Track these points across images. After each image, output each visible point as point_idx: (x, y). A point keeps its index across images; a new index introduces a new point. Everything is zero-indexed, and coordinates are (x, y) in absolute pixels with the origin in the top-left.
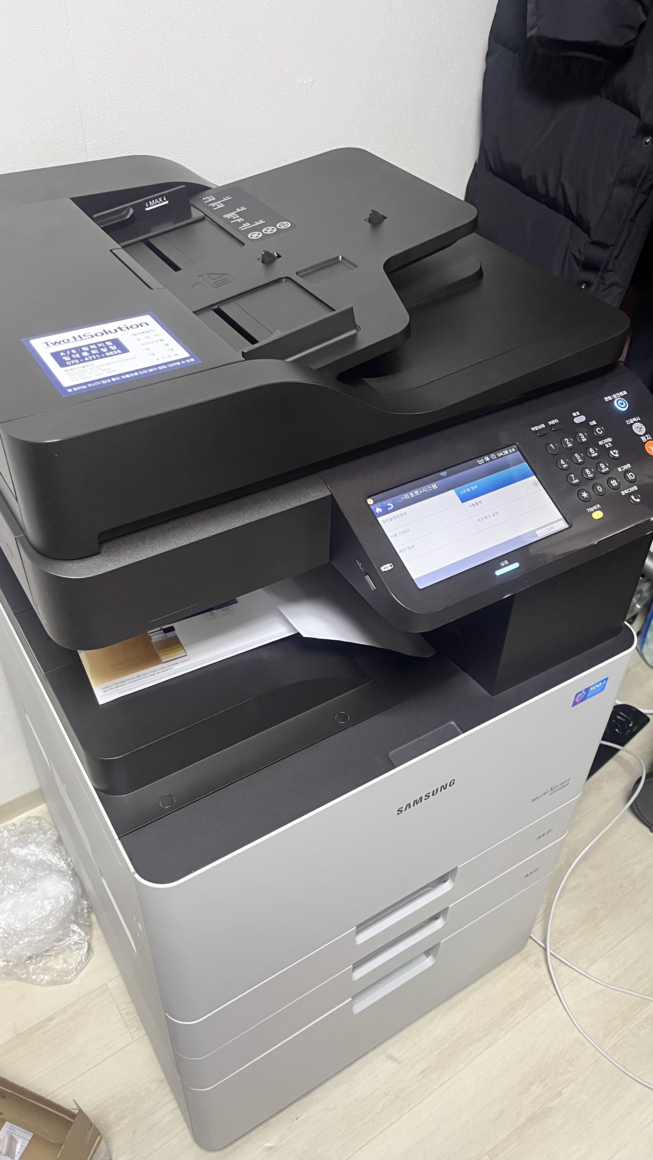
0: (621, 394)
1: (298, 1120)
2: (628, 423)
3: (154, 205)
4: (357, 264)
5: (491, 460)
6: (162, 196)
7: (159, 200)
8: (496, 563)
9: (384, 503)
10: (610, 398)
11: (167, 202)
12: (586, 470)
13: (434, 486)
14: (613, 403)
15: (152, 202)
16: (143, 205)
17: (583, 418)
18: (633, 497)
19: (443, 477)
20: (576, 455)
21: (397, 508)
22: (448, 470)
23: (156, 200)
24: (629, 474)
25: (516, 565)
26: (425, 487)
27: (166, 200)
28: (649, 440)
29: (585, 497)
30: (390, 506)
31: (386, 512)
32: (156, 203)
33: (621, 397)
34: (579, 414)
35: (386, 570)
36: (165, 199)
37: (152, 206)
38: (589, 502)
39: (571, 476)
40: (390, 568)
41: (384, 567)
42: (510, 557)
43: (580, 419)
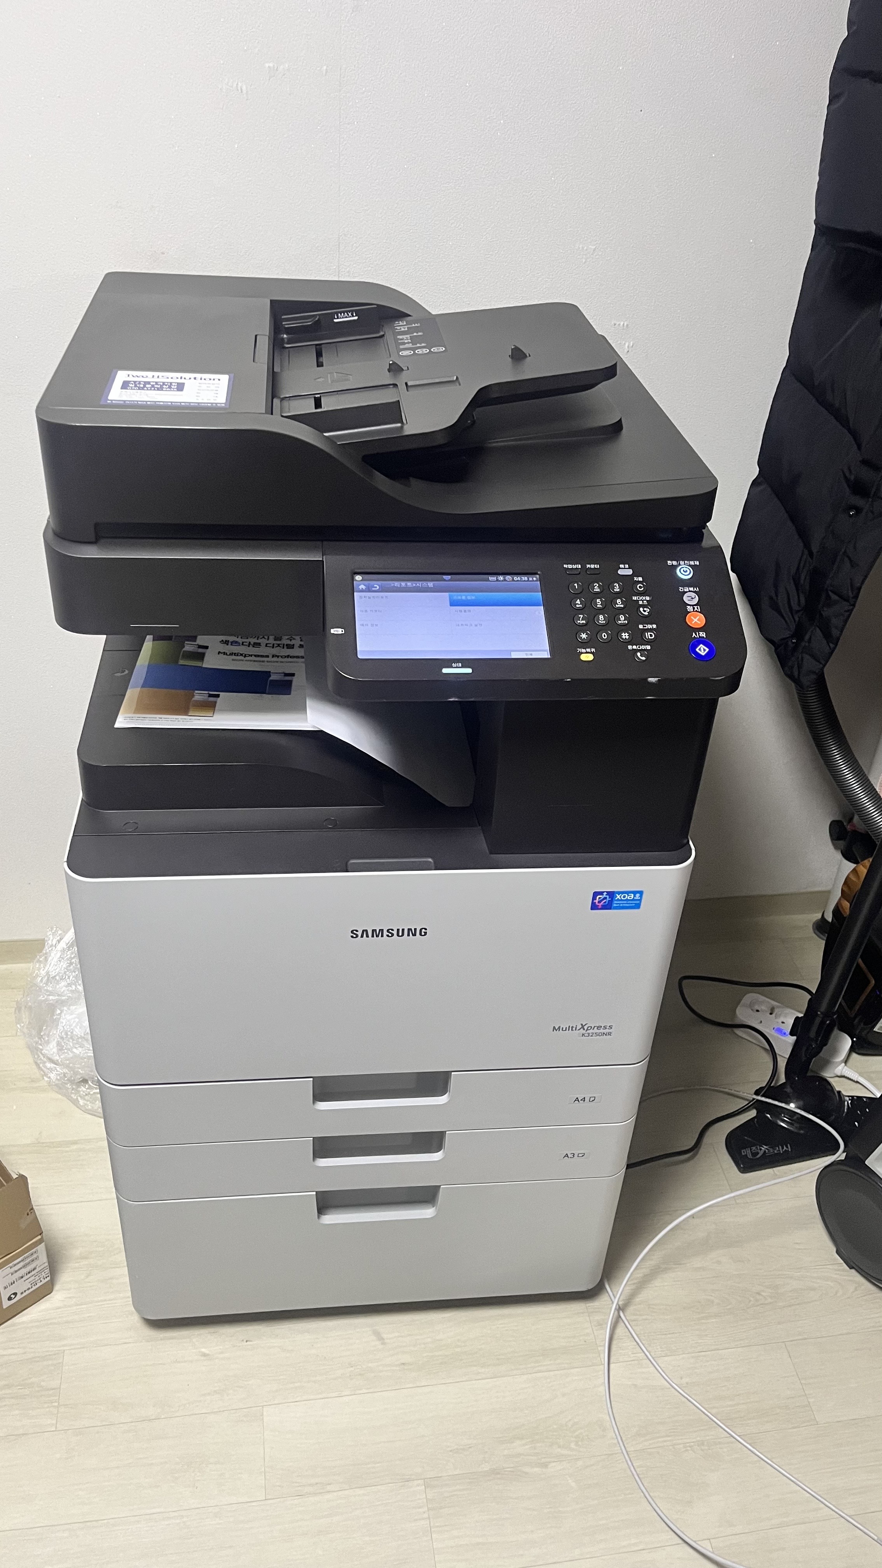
0: (692, 563)
1: (248, 1343)
2: (682, 590)
3: (342, 318)
4: (461, 384)
5: (505, 580)
6: (352, 311)
7: (348, 315)
8: (449, 663)
9: (372, 583)
10: (675, 563)
11: (356, 318)
12: (600, 616)
13: (431, 584)
14: (676, 569)
15: (341, 315)
16: (332, 316)
17: (630, 572)
18: (639, 654)
19: (445, 580)
20: (598, 600)
21: (382, 590)
22: (452, 576)
23: (346, 313)
24: (649, 633)
25: (469, 671)
26: (420, 582)
27: (356, 316)
28: (696, 611)
29: (586, 638)
30: (376, 587)
31: (369, 590)
32: (345, 316)
33: (690, 565)
34: (627, 566)
35: (336, 633)
36: (354, 315)
37: (340, 318)
38: (585, 644)
39: (580, 616)
40: (340, 633)
41: (335, 629)
42: (465, 663)
43: (625, 571)
